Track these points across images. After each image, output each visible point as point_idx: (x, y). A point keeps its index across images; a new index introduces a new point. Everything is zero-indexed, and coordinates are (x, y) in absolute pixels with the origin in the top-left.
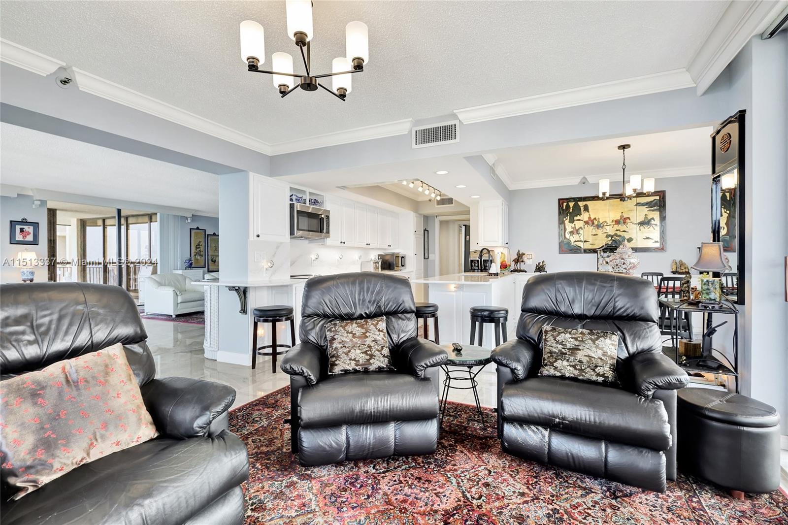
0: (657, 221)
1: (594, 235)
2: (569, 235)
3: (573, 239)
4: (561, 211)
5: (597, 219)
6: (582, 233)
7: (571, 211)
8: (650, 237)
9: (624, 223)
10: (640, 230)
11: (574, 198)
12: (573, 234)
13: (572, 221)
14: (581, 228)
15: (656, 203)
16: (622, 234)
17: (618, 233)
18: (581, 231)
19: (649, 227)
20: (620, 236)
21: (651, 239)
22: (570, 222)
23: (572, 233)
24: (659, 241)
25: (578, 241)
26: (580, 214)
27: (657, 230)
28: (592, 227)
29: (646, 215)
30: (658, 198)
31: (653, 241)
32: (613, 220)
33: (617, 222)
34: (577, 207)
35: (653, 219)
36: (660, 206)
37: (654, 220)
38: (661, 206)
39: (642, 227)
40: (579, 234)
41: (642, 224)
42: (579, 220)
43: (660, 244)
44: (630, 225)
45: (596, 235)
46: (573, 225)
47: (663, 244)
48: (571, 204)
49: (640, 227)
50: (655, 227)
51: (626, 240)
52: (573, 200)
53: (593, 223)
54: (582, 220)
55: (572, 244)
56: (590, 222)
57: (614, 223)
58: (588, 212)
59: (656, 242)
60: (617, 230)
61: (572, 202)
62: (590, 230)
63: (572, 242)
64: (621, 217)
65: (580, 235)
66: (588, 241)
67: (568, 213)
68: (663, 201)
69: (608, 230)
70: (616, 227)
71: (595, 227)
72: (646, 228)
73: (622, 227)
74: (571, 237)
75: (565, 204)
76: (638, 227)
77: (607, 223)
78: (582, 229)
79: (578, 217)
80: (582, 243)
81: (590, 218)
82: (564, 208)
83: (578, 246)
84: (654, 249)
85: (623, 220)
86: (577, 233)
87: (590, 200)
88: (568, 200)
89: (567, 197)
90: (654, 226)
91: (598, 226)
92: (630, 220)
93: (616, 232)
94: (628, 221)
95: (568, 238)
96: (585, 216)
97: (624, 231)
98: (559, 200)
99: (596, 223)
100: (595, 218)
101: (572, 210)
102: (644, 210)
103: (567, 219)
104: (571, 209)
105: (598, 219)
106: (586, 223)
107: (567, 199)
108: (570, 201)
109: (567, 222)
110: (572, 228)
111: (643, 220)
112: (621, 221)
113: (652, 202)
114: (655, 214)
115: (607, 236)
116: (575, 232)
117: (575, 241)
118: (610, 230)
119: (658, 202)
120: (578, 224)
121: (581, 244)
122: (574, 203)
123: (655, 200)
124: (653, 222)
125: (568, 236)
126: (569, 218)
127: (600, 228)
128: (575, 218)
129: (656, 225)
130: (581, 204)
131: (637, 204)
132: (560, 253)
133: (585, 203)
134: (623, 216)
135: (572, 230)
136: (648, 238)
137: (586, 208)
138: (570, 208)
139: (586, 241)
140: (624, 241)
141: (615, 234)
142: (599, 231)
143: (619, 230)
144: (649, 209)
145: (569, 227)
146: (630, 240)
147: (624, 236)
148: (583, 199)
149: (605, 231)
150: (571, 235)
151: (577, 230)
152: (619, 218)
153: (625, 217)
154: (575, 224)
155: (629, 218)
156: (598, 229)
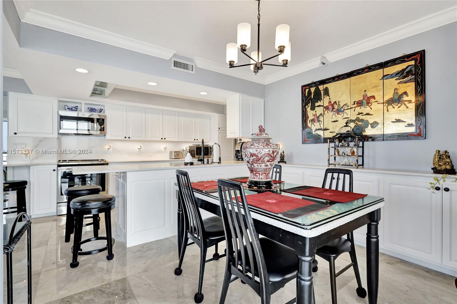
0: (412, 96)
1: (334, 122)
3: (314, 128)
4: (304, 99)
5: (337, 103)
7: (312, 97)
9: (368, 103)
10: (388, 111)
11: (314, 83)
13: (313, 108)
15: (411, 70)
16: (365, 118)
17: (361, 117)
18: (321, 119)
19: (399, 105)
20: (362, 120)
21: (401, 121)
22: (311, 109)
23: (313, 121)
24: (414, 123)
25: (319, 129)
26: (320, 99)
27: (411, 109)
28: (332, 113)
29: (396, 89)
30: (413, 63)
31: (406, 124)
32: (354, 102)
33: (360, 104)
34: (317, 92)
36: (416, 74)
37: (407, 95)
38: (418, 73)
40: (320, 121)
41: (391, 102)
42: (319, 106)
43: (416, 129)
44: (374, 106)
45: (337, 121)
46: (314, 112)
47: (419, 128)
48: (313, 90)
49: (387, 107)
50: (409, 105)
51: (369, 125)
52: (314, 85)
53: (333, 108)
54: (323, 106)
55: (314, 133)
56: (330, 107)
57: (356, 105)
58: (328, 95)
59: (410, 125)
60: (359, 114)
61: (313, 87)
62: (329, 116)
63: (314, 131)
64: (364, 96)
65: (320, 122)
66: (328, 129)
67: (309, 100)
68: (421, 66)
69: (349, 114)
70: (358, 109)
71: (335, 113)
72: (396, 107)
73: (365, 110)
75: (307, 90)
76: (385, 108)
79: (319, 103)
80: (323, 132)
81: (330, 102)
82: (306, 95)
83: (319, 136)
84: (407, 136)
85: (368, 100)
86: (318, 121)
87: (330, 82)
88: (309, 85)
89: (310, 82)
90: (406, 103)
91: (338, 111)
92: (375, 99)
93: (358, 116)
94: (372, 100)
96: (325, 101)
97: (368, 114)
98: (302, 87)
99: (336, 107)
100: (335, 102)
101: (314, 96)
102: (393, 82)
103: (308, 107)
104: (313, 95)
105: (339, 102)
106: (327, 108)
108: (311, 87)
109: (309, 109)
110: (314, 115)
111: (392, 97)
112: (365, 101)
113: (403, 70)
114: (409, 86)
115: (349, 122)
116: (316, 119)
117: (316, 130)
118: (352, 114)
119: (413, 69)
120: (319, 111)
121: (321, 133)
122: (315, 88)
123: (409, 66)
124: (405, 98)
126: (310, 105)
127: (341, 113)
128: (316, 104)
129: (410, 101)
130: (321, 87)
131: (384, 76)
132: (302, 144)
133: (325, 86)
134: (366, 95)
136: (398, 121)
137: (327, 92)
138: (311, 93)
139: (326, 129)
140: (367, 127)
141: (358, 119)
142: (339, 117)
143: (362, 113)
144: (399, 81)
145: (311, 114)
146: (374, 125)
147: (367, 121)
148: (323, 82)
149: (345, 116)
150: (312, 123)
151: (318, 117)
152: (361, 99)
153: (369, 96)
154: (316, 111)
155: (373, 97)
156: (338, 114)
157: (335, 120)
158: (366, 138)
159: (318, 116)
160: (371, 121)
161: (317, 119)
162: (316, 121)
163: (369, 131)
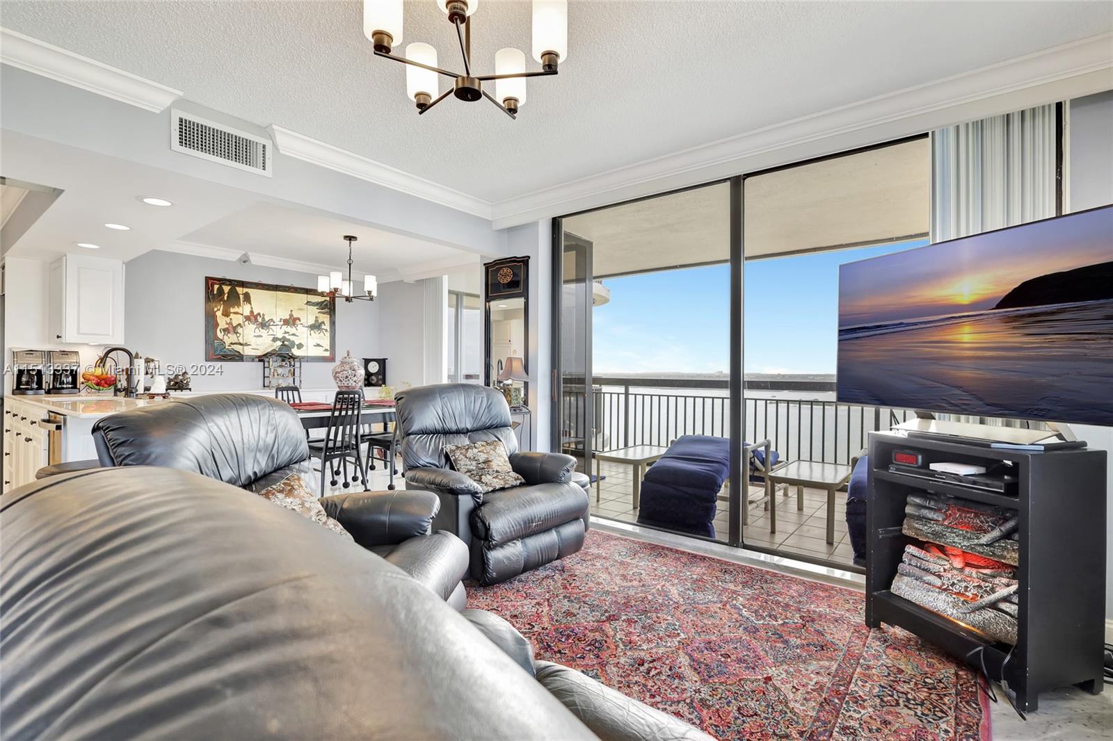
0: (327, 326)
1: (258, 337)
2: (223, 333)
3: (229, 339)
4: (211, 297)
5: (261, 315)
6: (242, 333)
7: (226, 299)
8: (321, 344)
9: (294, 324)
10: (311, 335)
11: (229, 280)
12: (229, 333)
13: (226, 314)
14: (239, 325)
15: (326, 305)
16: (292, 338)
17: (286, 335)
18: (240, 330)
19: (319, 331)
20: (289, 340)
21: (321, 346)
22: (223, 315)
23: (226, 331)
24: (329, 349)
25: (235, 344)
26: (239, 305)
27: (327, 337)
28: (255, 326)
29: (317, 317)
30: (328, 299)
31: (323, 349)
33: (286, 322)
34: (233, 294)
35: (323, 323)
36: (330, 309)
37: (325, 325)
39: (312, 331)
40: (237, 333)
41: (313, 327)
42: (237, 313)
43: (330, 353)
44: (300, 327)
45: (260, 336)
46: (228, 320)
47: (332, 354)
48: (226, 289)
50: (326, 333)
51: (296, 347)
52: (228, 283)
54: (242, 315)
55: (227, 347)
56: (252, 318)
57: (282, 323)
58: (250, 303)
59: (326, 350)
60: (286, 333)
61: (226, 285)
62: (251, 328)
63: (227, 344)
64: (291, 316)
65: (238, 335)
66: (249, 345)
67: (220, 301)
68: (333, 304)
69: (275, 332)
70: (284, 328)
72: (317, 333)
73: (291, 330)
74: (225, 336)
75: (216, 287)
76: (309, 332)
77: (274, 322)
78: (241, 327)
79: (236, 309)
80: (242, 347)
81: (252, 312)
82: (215, 293)
83: (236, 351)
84: (323, 359)
86: (234, 332)
87: (253, 288)
88: (222, 281)
89: (220, 276)
90: (324, 331)
91: (263, 325)
92: (300, 321)
94: (298, 322)
95: (221, 338)
96: (246, 309)
97: (293, 335)
98: (207, 279)
99: (260, 320)
100: (259, 314)
101: (228, 297)
102: (314, 310)
103: (219, 310)
104: (226, 295)
105: (263, 315)
106: (248, 318)
107: (219, 280)
108: (224, 284)
109: (219, 314)
110: (227, 324)
111: (314, 323)
112: (291, 321)
113: (322, 302)
114: (325, 317)
115: (275, 340)
116: (231, 329)
117: (232, 344)
118: (279, 332)
119: (329, 304)
120: (236, 319)
121: (240, 349)
122: (229, 287)
123: (326, 301)
124: (323, 327)
125: (220, 335)
126: (222, 308)
127: (266, 328)
128: (232, 310)
129: (326, 330)
130: (240, 290)
131: (308, 302)
132: (206, 360)
133: (245, 290)
135: (227, 326)
136: (318, 345)
137: (247, 298)
138: (224, 293)
139: (247, 345)
140: (294, 347)
141: (284, 337)
142: (263, 332)
143: (288, 333)
144: (319, 311)
145: (222, 322)
146: (300, 346)
147: (293, 341)
148: (243, 284)
149: (271, 332)
150: (225, 333)
151: (235, 328)
152: (288, 317)
153: (295, 317)
154: (231, 319)
155: (299, 319)
156: (262, 328)
157: (259, 334)
158: (293, 358)
159: (234, 325)
160: (297, 343)
161: (233, 329)
162: (232, 332)
163: (296, 352)
